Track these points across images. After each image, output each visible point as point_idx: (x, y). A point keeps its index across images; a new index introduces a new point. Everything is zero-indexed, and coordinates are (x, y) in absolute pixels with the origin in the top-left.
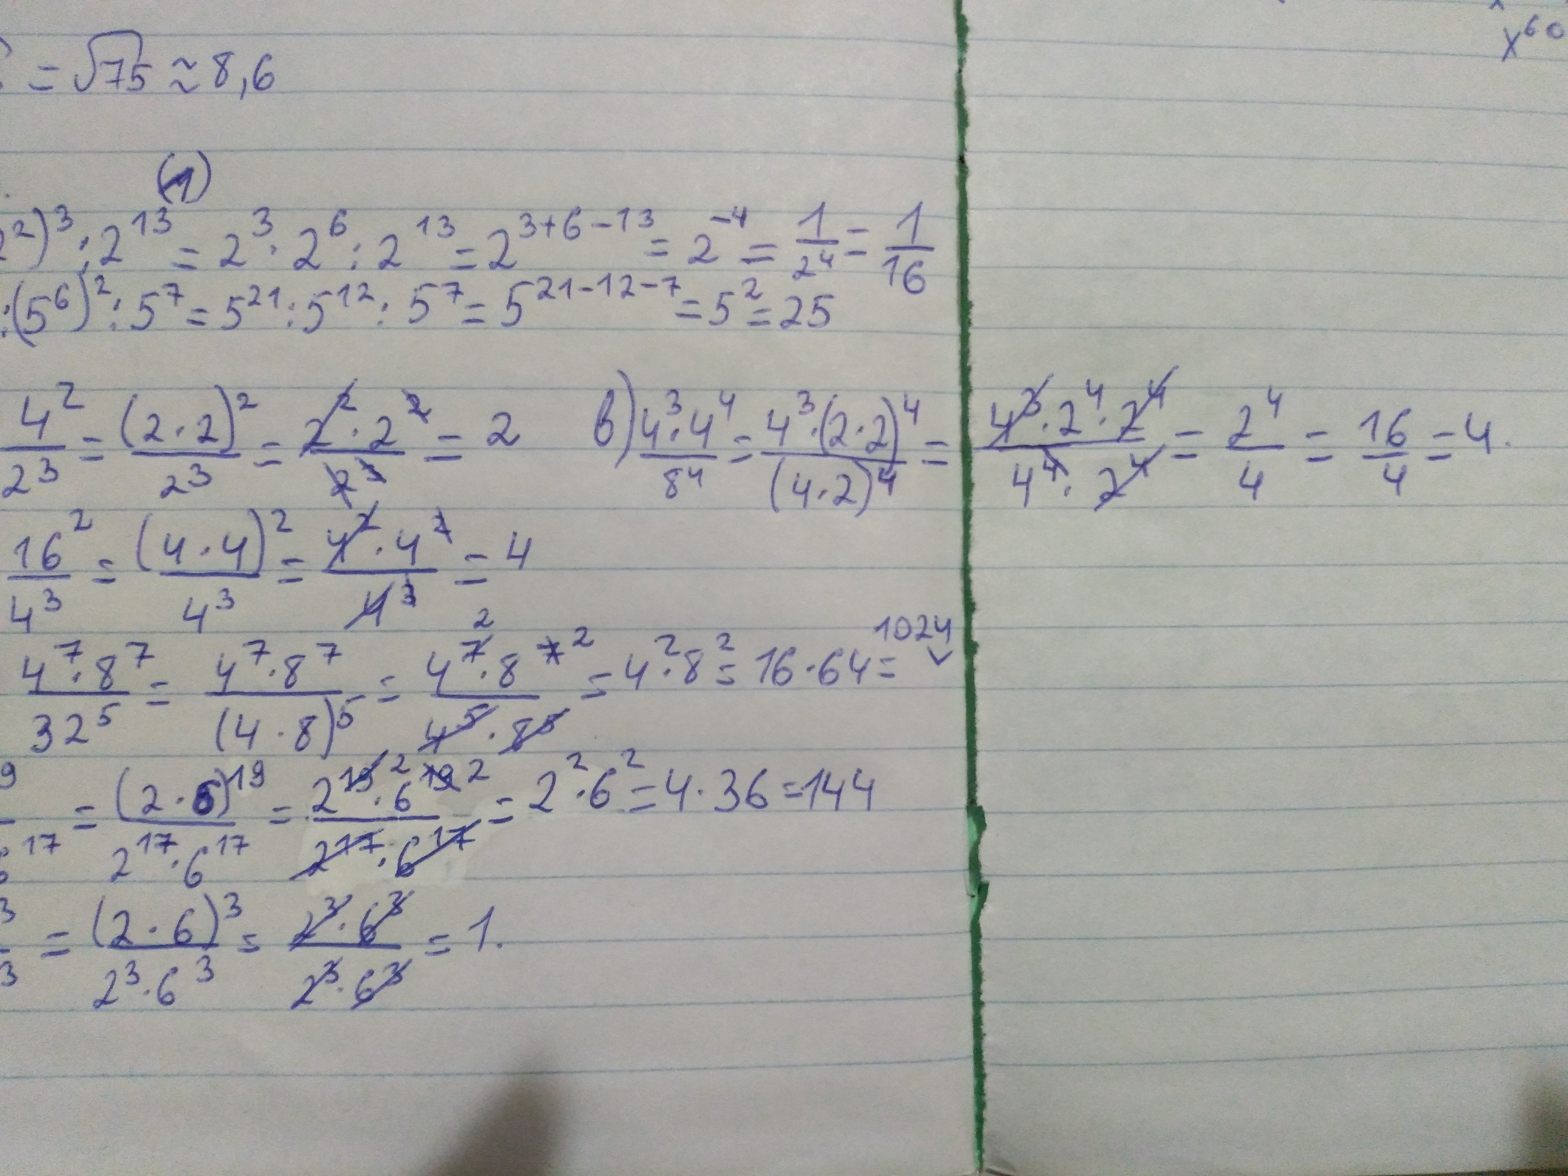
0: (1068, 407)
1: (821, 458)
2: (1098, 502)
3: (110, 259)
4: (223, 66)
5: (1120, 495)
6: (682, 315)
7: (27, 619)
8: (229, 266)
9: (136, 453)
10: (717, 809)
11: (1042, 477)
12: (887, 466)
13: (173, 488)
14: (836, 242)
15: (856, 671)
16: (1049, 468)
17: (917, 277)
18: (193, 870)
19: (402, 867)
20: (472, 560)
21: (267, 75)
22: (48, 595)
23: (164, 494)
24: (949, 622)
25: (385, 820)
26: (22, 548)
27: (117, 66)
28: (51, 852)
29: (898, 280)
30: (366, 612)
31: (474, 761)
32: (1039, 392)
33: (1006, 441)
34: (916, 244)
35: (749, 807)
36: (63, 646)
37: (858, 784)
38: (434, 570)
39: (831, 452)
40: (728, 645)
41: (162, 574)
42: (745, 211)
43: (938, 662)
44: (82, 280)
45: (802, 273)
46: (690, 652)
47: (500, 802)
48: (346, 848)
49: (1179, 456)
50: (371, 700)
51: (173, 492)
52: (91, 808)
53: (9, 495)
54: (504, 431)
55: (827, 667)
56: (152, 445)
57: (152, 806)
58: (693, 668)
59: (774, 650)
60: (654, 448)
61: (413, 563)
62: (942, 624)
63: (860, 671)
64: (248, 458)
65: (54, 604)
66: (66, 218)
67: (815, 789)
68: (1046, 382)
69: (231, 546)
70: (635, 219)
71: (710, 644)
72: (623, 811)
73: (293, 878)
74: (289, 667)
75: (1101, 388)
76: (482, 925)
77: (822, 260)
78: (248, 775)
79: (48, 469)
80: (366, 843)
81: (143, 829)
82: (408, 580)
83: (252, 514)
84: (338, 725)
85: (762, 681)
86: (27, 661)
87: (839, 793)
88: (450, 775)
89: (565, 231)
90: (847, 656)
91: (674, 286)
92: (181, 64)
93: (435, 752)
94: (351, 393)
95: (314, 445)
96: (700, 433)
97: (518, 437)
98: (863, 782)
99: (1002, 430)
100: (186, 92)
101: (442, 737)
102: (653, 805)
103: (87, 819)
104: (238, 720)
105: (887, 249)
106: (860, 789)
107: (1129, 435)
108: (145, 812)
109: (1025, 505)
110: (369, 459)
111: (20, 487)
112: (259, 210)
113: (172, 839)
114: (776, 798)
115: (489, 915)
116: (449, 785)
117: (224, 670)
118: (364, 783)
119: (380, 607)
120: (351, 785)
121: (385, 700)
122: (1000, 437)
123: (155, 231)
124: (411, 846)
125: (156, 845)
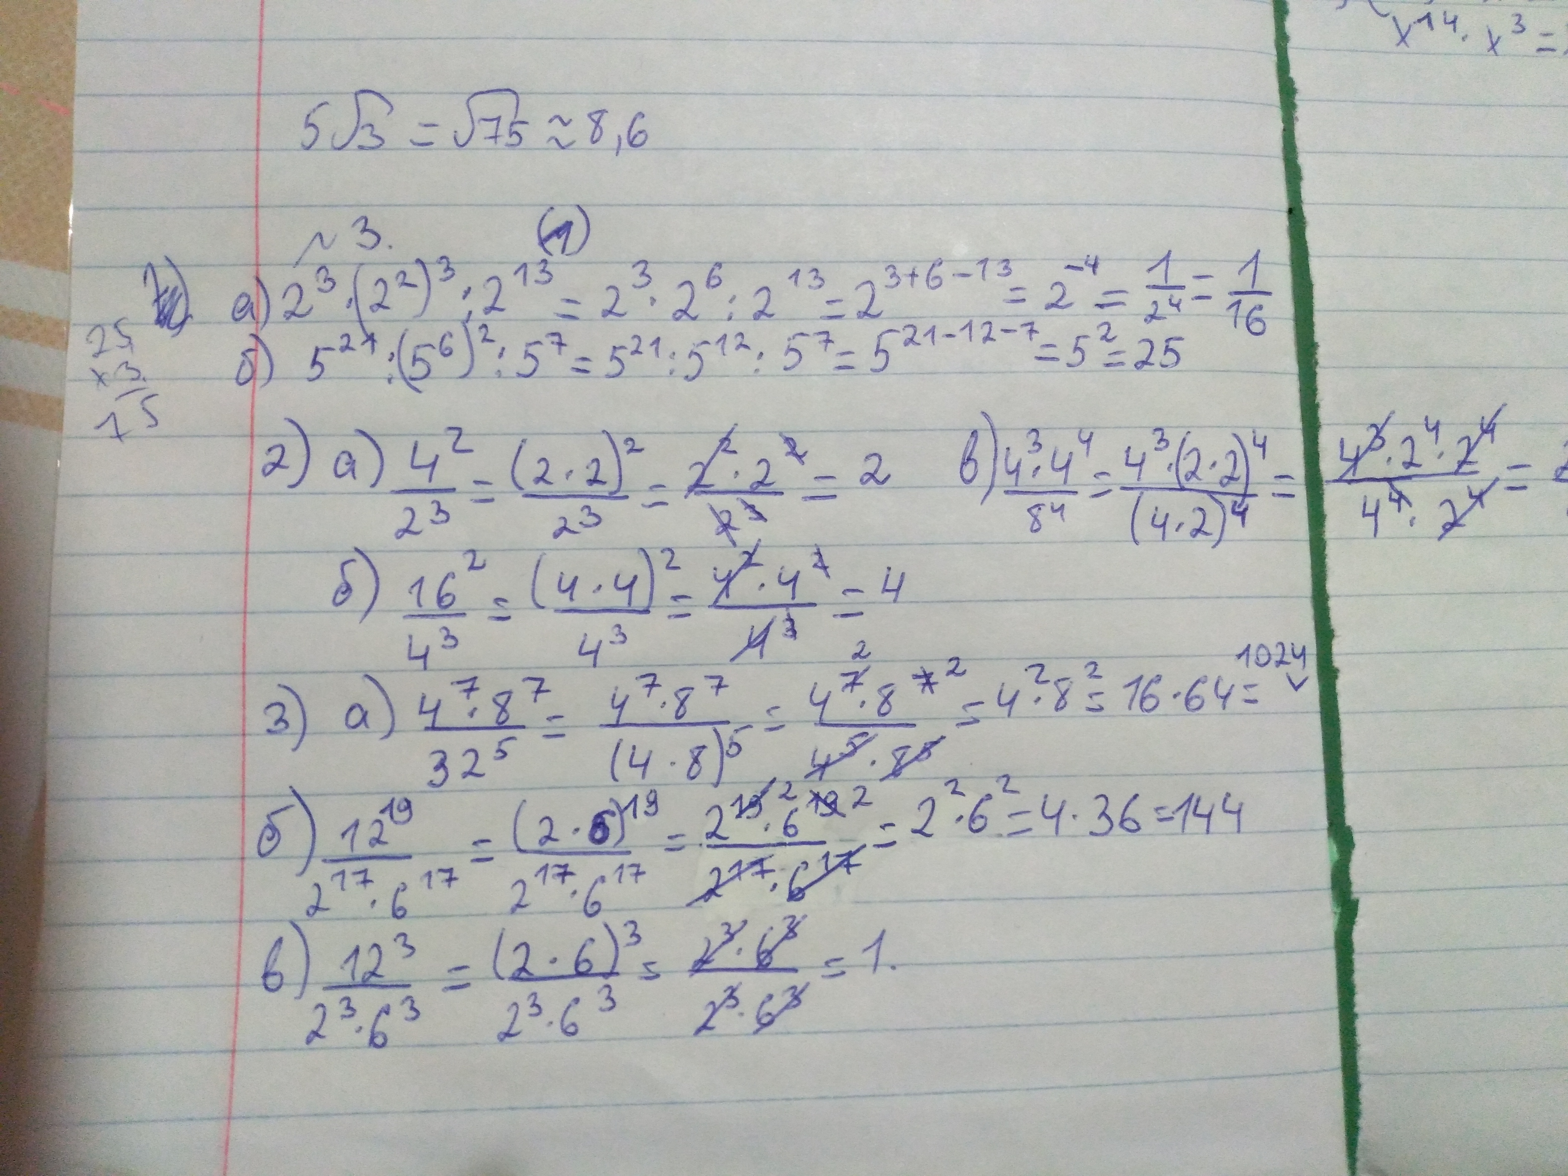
0: (1409, 441)
1: (1179, 492)
2: (1441, 531)
3: (493, 308)
4: (597, 123)
5: (1460, 525)
6: (1040, 358)
7: (425, 656)
8: (610, 316)
9: (526, 496)
10: (1092, 833)
11: (1388, 509)
12: (1239, 499)
13: (565, 528)
14: (1182, 287)
15: (1221, 697)
16: (1394, 500)
17: (1258, 320)
18: (591, 900)
19: (793, 892)
20: (849, 594)
21: (640, 132)
22: (445, 633)
23: (556, 535)
24: (1304, 649)
25: (774, 845)
26: (416, 589)
27: (495, 122)
28: (449, 886)
29: (1242, 322)
30: (750, 645)
31: (858, 787)
32: (1382, 428)
33: (1354, 475)
34: (1256, 288)
35: (1124, 832)
36: (459, 683)
37: (1227, 808)
38: (814, 605)
39: (1187, 486)
40: (1096, 673)
41: (557, 611)
42: (1096, 259)
43: (1296, 688)
44: (466, 330)
45: (1153, 317)
46: (1059, 680)
47: (883, 827)
48: (739, 874)
49: (1511, 488)
50: (759, 729)
51: (565, 533)
52: (488, 841)
53: (401, 536)
54: (876, 471)
55: (1193, 694)
56: (541, 487)
57: (548, 838)
58: (1063, 696)
59: (1141, 678)
60: (1016, 485)
61: (793, 598)
62: (1298, 651)
63: (1225, 698)
64: (636, 500)
65: (451, 642)
66: (448, 268)
67: (1186, 813)
68: (1389, 418)
69: (621, 584)
70: (994, 268)
71: (1078, 672)
72: (1000, 835)
73: (689, 905)
74: (679, 699)
75: (1438, 423)
76: (875, 947)
77: (1172, 304)
78: (642, 805)
79: (439, 511)
80: (757, 868)
81: (540, 860)
82: (789, 615)
83: (642, 553)
84: (728, 754)
85: (1130, 708)
86: (424, 698)
87: (1209, 816)
88: (834, 802)
89: (927, 281)
90: (1211, 684)
91: (1032, 331)
92: (557, 121)
93: (821, 779)
94: (731, 437)
95: (698, 487)
96: (1061, 469)
97: (889, 476)
98: (1232, 805)
99: (1350, 464)
100: (563, 148)
101: (827, 764)
102: (1029, 830)
103: (484, 851)
104: (631, 751)
105: (1230, 294)
106: (1230, 812)
107: (1466, 468)
108: (541, 843)
109: (1375, 535)
110: (751, 499)
111: (412, 528)
112: (639, 263)
113: (569, 870)
114: (1148, 821)
115: (880, 939)
116: (835, 811)
117: (618, 702)
118: (756, 810)
119: (763, 641)
120: (741, 812)
121: (771, 729)
122: (1348, 471)
123: (537, 281)
124: (800, 871)
125: (553, 876)
